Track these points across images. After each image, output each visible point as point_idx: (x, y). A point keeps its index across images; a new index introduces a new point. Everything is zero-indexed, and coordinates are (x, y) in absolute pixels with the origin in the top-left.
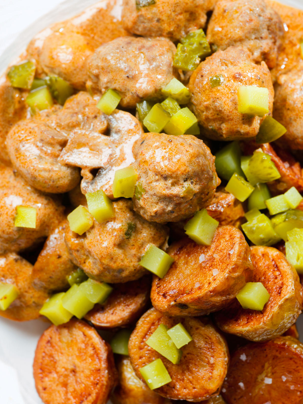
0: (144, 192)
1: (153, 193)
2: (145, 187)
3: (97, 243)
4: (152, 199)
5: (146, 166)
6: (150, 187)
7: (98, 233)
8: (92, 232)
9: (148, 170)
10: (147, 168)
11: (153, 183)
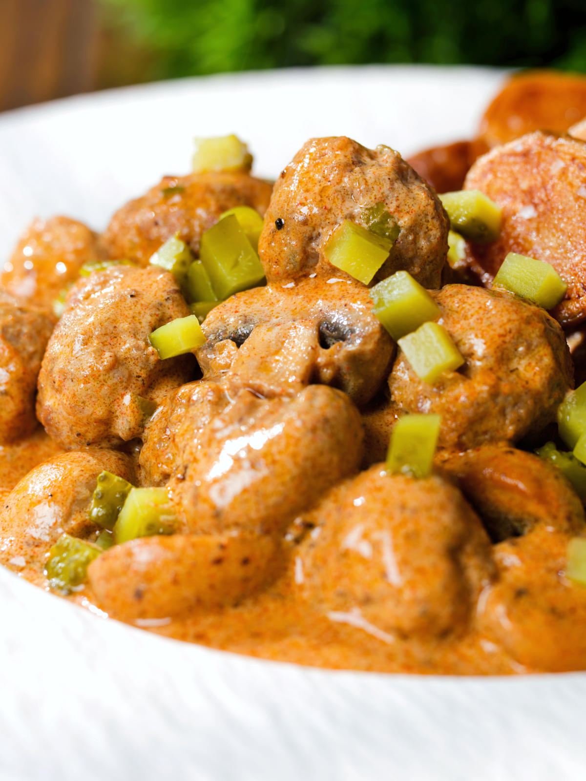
0: (383, 207)
1: (388, 182)
2: (373, 198)
3: (484, 321)
4: (401, 192)
5: (330, 192)
6: (375, 187)
7: (462, 322)
8: (459, 338)
9: (338, 187)
10: (334, 188)
11: (367, 178)
